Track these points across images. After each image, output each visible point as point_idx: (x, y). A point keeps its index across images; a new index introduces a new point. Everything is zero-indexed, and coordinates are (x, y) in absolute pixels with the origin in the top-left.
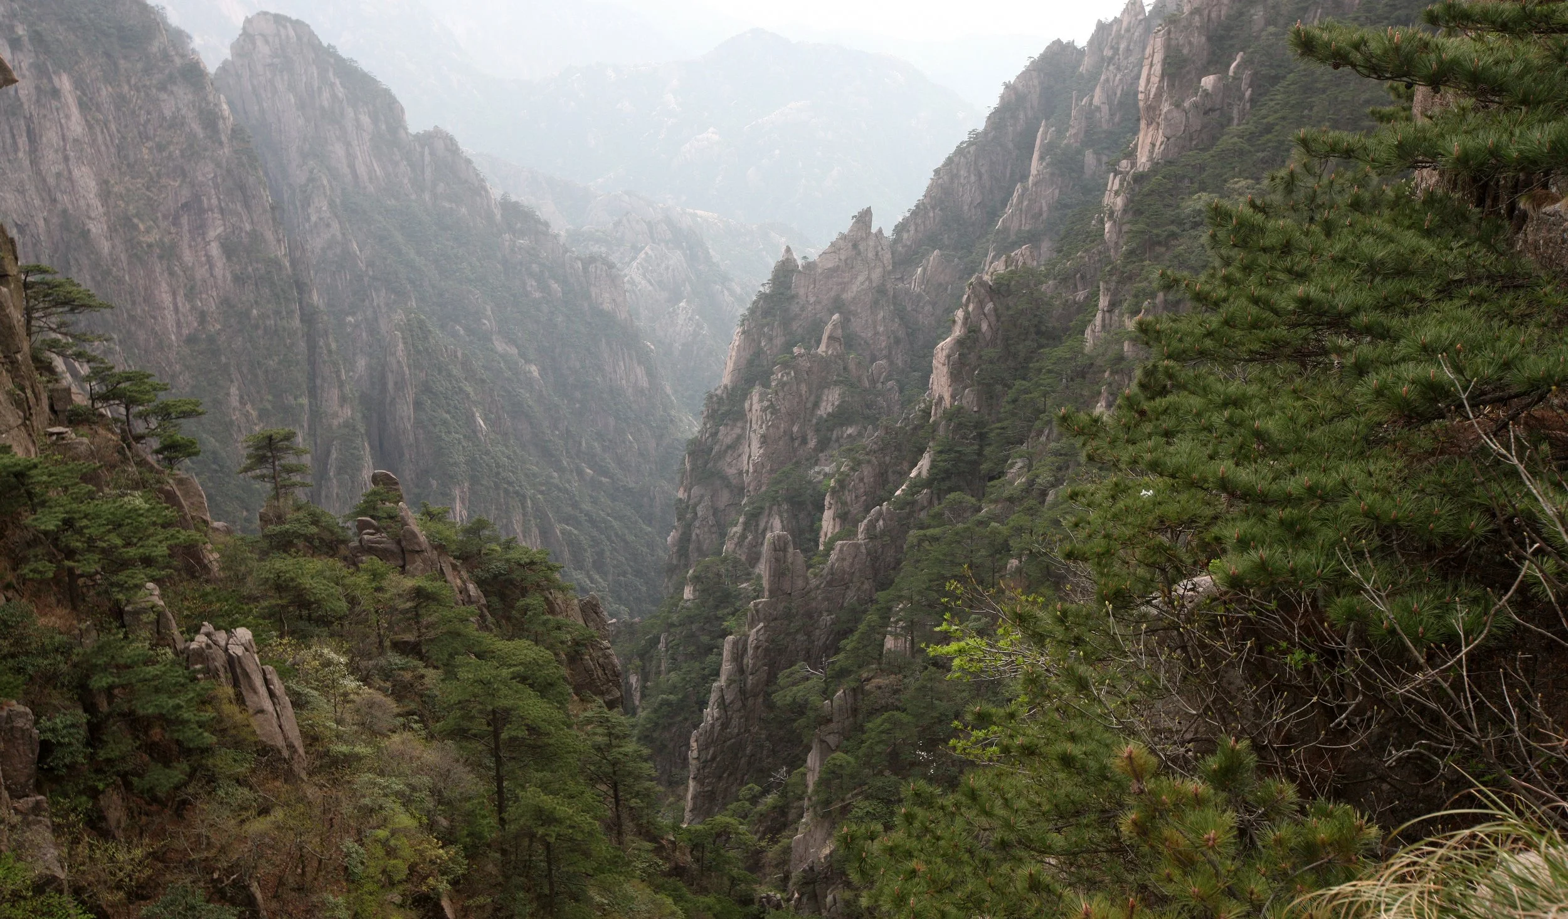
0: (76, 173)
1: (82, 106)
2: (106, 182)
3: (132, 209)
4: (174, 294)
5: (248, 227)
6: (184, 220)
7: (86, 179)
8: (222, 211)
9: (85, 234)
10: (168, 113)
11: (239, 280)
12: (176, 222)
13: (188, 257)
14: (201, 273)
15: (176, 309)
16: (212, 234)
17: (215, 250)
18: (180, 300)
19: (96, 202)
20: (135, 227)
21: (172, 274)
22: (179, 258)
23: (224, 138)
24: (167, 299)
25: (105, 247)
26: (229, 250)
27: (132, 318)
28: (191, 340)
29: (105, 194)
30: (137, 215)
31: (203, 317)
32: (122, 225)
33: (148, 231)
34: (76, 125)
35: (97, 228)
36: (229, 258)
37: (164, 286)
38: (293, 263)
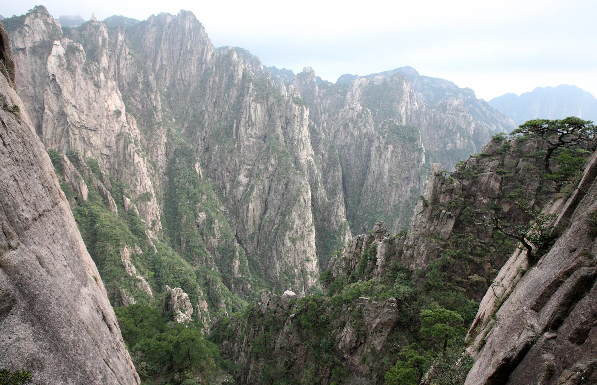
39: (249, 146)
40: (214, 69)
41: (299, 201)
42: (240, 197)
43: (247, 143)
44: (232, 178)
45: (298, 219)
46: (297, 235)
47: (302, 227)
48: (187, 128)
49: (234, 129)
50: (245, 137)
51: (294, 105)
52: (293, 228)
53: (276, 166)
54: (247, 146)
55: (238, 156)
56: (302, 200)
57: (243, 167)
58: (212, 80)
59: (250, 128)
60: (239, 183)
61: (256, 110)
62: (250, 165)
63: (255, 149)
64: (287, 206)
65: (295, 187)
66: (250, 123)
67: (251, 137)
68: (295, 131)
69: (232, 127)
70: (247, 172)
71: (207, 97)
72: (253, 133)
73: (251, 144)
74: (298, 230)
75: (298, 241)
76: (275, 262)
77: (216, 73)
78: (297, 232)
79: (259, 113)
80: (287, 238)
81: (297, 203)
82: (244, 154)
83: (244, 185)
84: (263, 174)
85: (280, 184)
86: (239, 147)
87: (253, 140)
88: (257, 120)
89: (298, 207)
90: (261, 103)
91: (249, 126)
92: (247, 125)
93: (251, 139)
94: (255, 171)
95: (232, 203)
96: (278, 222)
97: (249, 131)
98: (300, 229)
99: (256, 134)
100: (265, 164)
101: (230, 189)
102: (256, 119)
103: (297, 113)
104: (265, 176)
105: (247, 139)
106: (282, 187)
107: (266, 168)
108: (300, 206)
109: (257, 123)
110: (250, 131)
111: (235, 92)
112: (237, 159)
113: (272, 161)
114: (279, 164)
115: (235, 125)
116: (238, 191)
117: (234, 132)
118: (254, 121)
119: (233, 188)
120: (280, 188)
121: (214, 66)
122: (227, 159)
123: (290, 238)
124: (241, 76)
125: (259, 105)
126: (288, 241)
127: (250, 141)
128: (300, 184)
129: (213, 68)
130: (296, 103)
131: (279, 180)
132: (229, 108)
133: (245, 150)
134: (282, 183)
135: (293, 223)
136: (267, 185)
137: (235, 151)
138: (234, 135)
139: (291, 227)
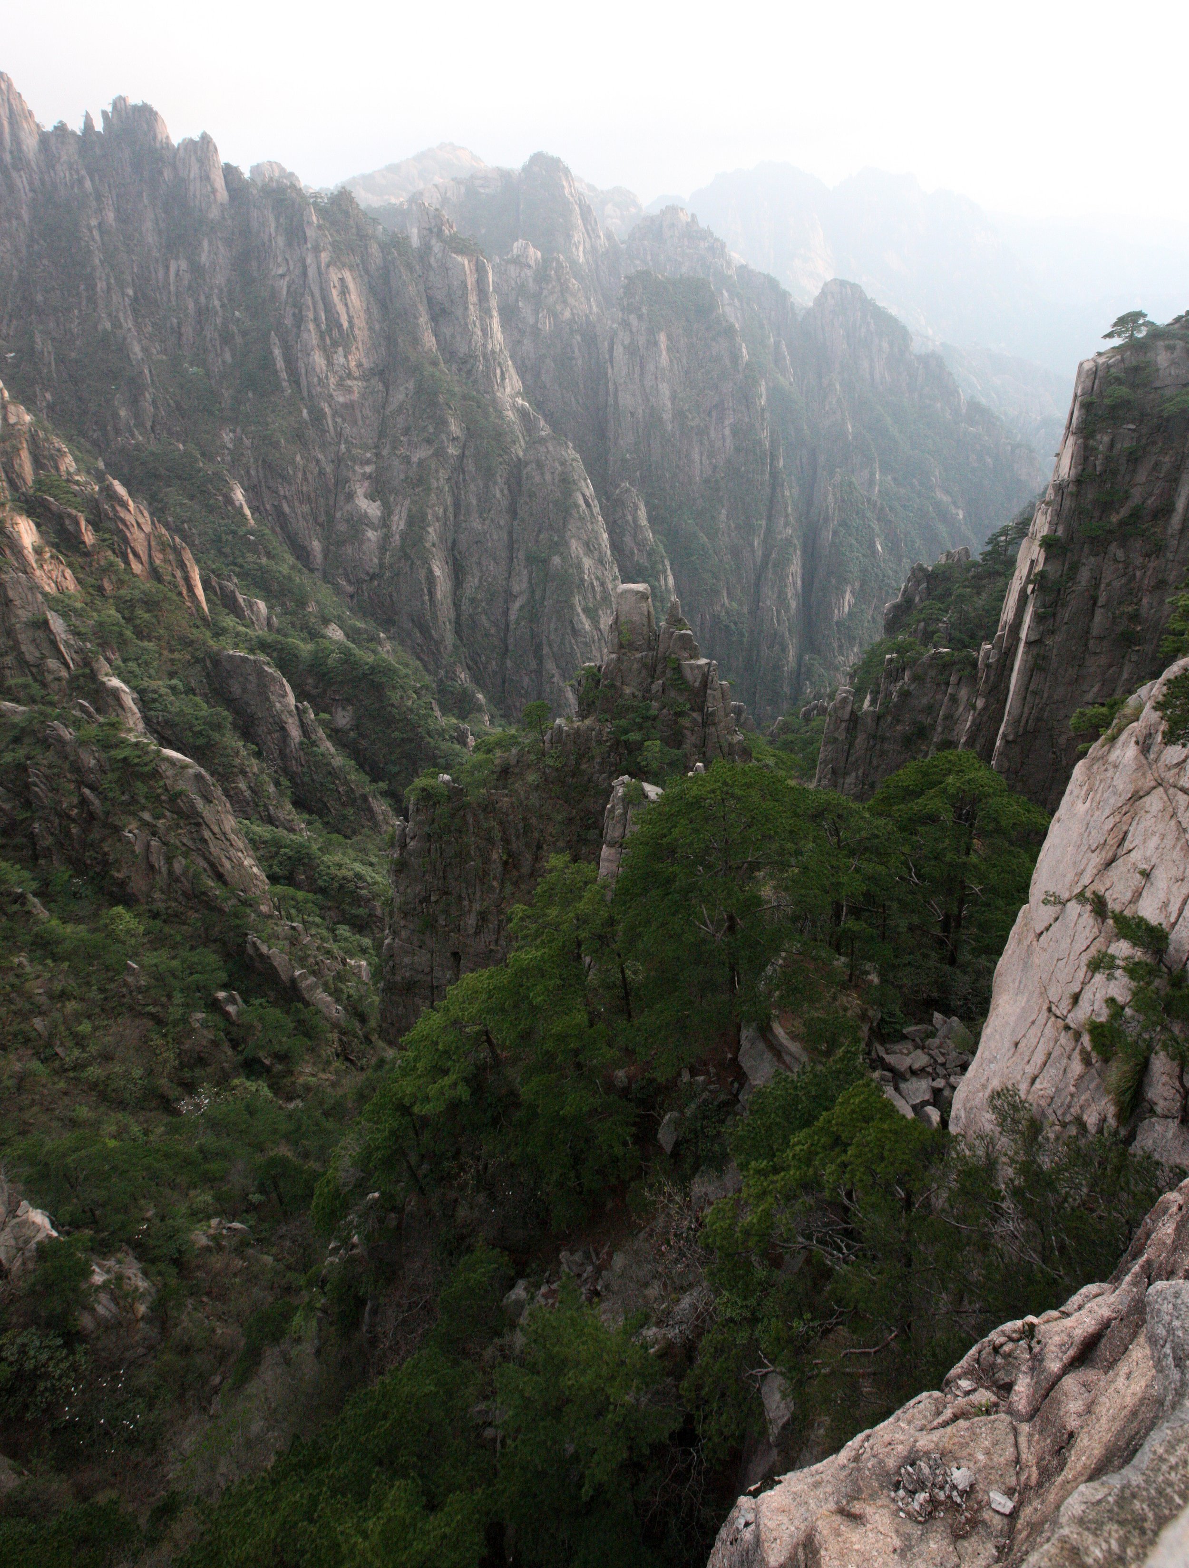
0: (660, 386)
1: (669, 349)
2: (675, 391)
3: (686, 407)
4: (701, 455)
5: (747, 420)
6: (714, 414)
7: (665, 389)
8: (734, 410)
9: (660, 419)
10: (714, 353)
11: (738, 450)
12: (709, 414)
13: (713, 434)
14: (718, 444)
15: (701, 463)
16: (727, 423)
17: (727, 432)
18: (704, 458)
19: (669, 403)
20: (687, 417)
21: (701, 444)
22: (708, 434)
23: (740, 368)
24: (696, 457)
25: (669, 427)
26: (735, 433)
27: (678, 466)
28: (707, 481)
29: (673, 398)
30: (688, 410)
31: (715, 468)
32: (679, 415)
33: (693, 419)
34: (664, 359)
35: (667, 416)
36: (734, 437)
37: (697, 450)
38: (772, 442)
39: (349, 406)
40: (88, 184)
41: (577, 506)
42: (376, 560)
43: (341, 399)
44: (322, 518)
45: (586, 554)
46: (594, 597)
47: (599, 574)
48: (51, 407)
49: (280, 364)
50: (333, 380)
51: (459, 258)
52: (582, 580)
53: (463, 438)
54: (345, 406)
55: (323, 446)
56: (581, 502)
57: (354, 471)
58: (94, 222)
59: (340, 349)
60: (358, 522)
61: (344, 292)
62: (368, 462)
63: (367, 412)
64: (537, 536)
65: (548, 477)
66: (335, 333)
67: (350, 375)
68: (473, 333)
69: (267, 362)
70: (366, 484)
71: (101, 286)
72: (353, 364)
73: (356, 396)
74: (595, 583)
75: (600, 612)
76: (560, 690)
77: (99, 197)
78: (593, 587)
79: (355, 299)
80: (579, 610)
81: (574, 512)
82: (340, 435)
83: (376, 521)
84: (437, 471)
85: (495, 483)
86: (318, 417)
87: (357, 386)
88: (356, 321)
89: (579, 524)
90: (351, 268)
91: (335, 344)
92: (328, 341)
93: (349, 383)
94: (398, 473)
95: (350, 589)
96: (525, 585)
97: (339, 358)
98: (597, 578)
99: (359, 365)
100: (429, 442)
101: (326, 552)
102: (350, 322)
103: (471, 280)
104: (442, 474)
105: (340, 385)
106: (502, 491)
107: (440, 453)
108: (582, 519)
109: (356, 331)
110: (342, 360)
111: (222, 249)
112: (320, 456)
113: (453, 428)
114: (471, 433)
115: (277, 352)
116: (365, 547)
117: (284, 375)
118: (346, 325)
119: (340, 544)
120: (498, 495)
121: (83, 172)
122: (293, 462)
123: (584, 610)
124: (223, 195)
125: (348, 276)
126: (583, 617)
127: (349, 390)
128: (563, 463)
129: (81, 181)
130: (460, 252)
131: (489, 474)
132: (223, 306)
133: (339, 420)
134: (499, 480)
135: (579, 566)
136: (449, 500)
137: (311, 433)
138: (285, 384)
139: (577, 580)
